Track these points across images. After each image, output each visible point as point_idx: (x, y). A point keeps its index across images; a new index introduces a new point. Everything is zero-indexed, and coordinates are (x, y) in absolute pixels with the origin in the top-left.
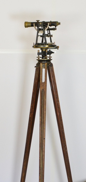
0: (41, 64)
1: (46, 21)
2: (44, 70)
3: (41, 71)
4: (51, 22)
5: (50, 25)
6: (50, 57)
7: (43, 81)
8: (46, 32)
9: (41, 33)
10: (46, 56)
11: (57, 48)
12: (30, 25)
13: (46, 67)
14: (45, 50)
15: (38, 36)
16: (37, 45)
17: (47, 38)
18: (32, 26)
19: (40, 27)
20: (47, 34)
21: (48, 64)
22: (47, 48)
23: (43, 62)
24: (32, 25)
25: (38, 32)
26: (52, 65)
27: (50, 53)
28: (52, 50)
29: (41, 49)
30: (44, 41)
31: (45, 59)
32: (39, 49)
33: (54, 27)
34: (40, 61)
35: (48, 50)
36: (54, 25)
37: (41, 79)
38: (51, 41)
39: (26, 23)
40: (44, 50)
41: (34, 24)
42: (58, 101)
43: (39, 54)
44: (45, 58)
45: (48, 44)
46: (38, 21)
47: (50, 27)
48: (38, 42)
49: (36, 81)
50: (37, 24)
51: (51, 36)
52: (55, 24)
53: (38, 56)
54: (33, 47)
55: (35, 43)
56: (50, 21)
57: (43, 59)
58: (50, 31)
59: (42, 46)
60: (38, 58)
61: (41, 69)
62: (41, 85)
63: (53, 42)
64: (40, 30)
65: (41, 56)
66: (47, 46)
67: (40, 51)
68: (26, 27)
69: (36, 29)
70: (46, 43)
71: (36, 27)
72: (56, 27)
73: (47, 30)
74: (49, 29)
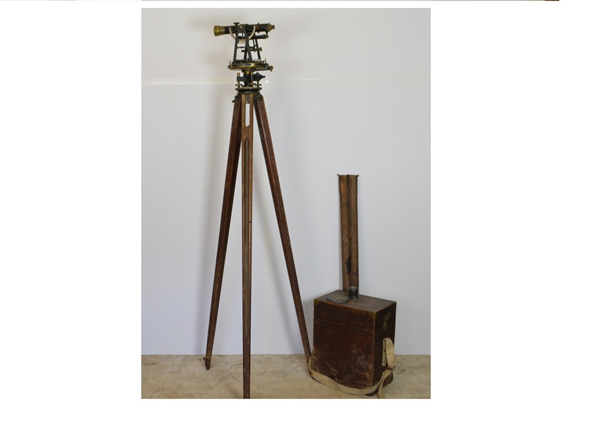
0: (243, 96)
1: (250, 24)
2: (248, 106)
3: (243, 108)
4: (258, 25)
5: (257, 31)
6: (258, 85)
7: (247, 124)
8: (251, 43)
9: (242, 44)
10: (250, 82)
11: (270, 68)
12: (223, 31)
13: (252, 100)
14: (250, 73)
15: (236, 48)
16: (235, 64)
17: (252, 53)
18: (227, 32)
19: (240, 35)
20: (253, 46)
21: (254, 96)
22: (254, 69)
23: (246, 93)
24: (226, 30)
25: (237, 42)
26: (261, 98)
27: (259, 77)
28: (261, 73)
29: (243, 71)
30: (248, 57)
31: (250, 88)
32: (240, 72)
33: (264, 33)
34: (241, 91)
35: (255, 73)
36: (263, 30)
37: (242, 121)
38: (259, 58)
39: (216, 28)
40: (248, 73)
41: (230, 29)
42: (273, 159)
43: (239, 79)
44: (250, 86)
45: (254, 62)
46: (236, 24)
47: (257, 34)
48: (238, 58)
49: (236, 126)
50: (235, 29)
51: (259, 50)
52: (266, 28)
53: (237, 83)
54: (229, 67)
55: (232, 60)
56: (256, 23)
57: (246, 88)
58: (258, 40)
59: (244, 66)
60: (237, 87)
61: (243, 104)
62: (243, 132)
63: (263, 59)
64: (240, 38)
65: (242, 83)
66: (253, 65)
67: (242, 75)
68: (216, 34)
69: (233, 36)
70: (250, 60)
71: (234, 35)
72: (267, 32)
73: (252, 38)
74: (255, 38)
